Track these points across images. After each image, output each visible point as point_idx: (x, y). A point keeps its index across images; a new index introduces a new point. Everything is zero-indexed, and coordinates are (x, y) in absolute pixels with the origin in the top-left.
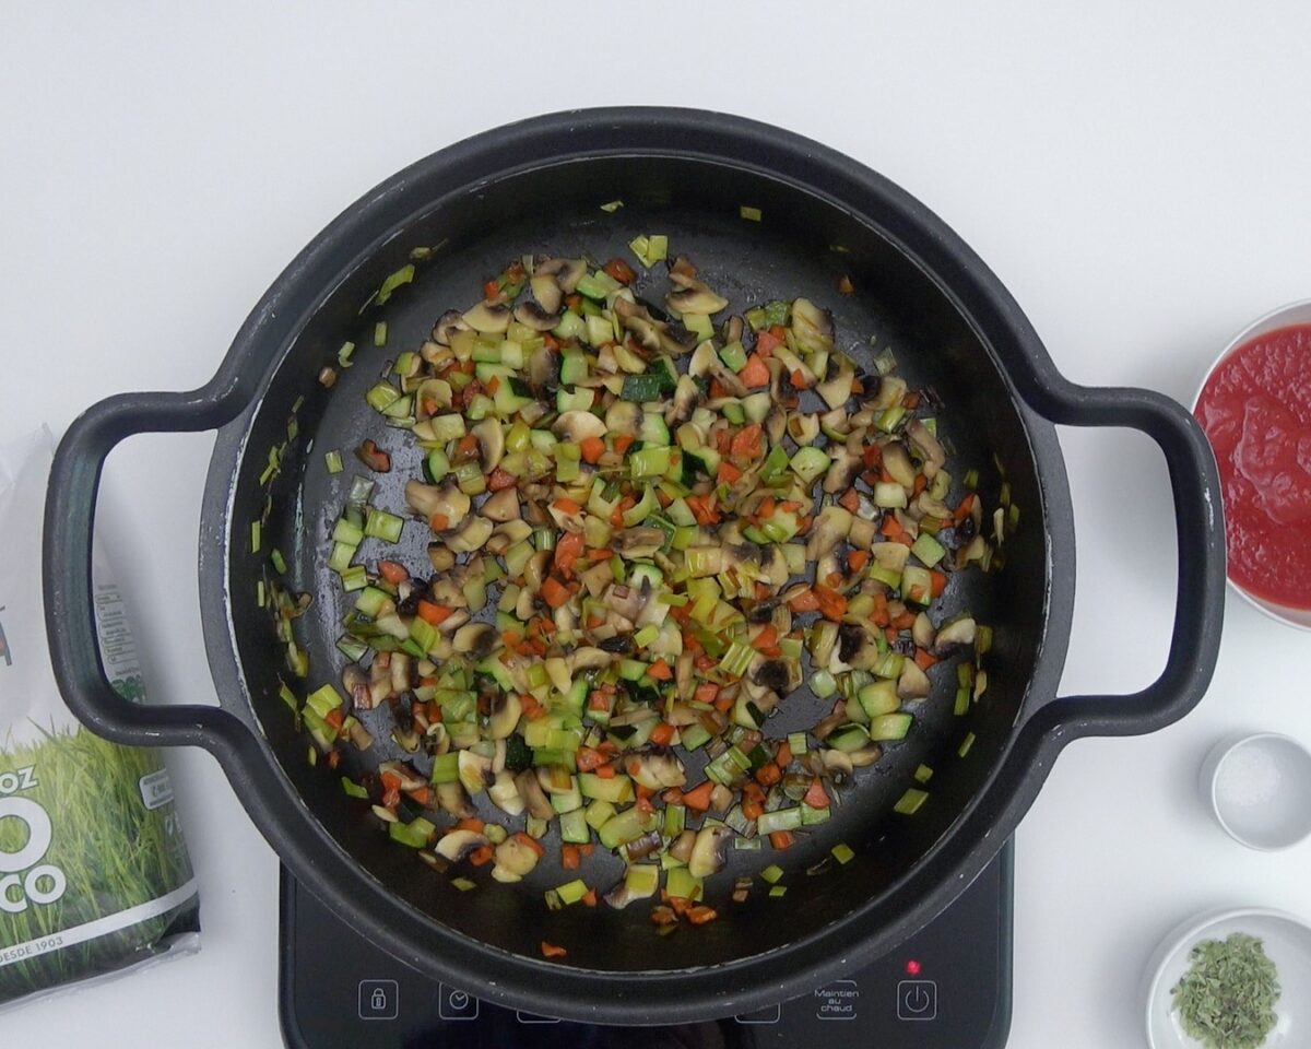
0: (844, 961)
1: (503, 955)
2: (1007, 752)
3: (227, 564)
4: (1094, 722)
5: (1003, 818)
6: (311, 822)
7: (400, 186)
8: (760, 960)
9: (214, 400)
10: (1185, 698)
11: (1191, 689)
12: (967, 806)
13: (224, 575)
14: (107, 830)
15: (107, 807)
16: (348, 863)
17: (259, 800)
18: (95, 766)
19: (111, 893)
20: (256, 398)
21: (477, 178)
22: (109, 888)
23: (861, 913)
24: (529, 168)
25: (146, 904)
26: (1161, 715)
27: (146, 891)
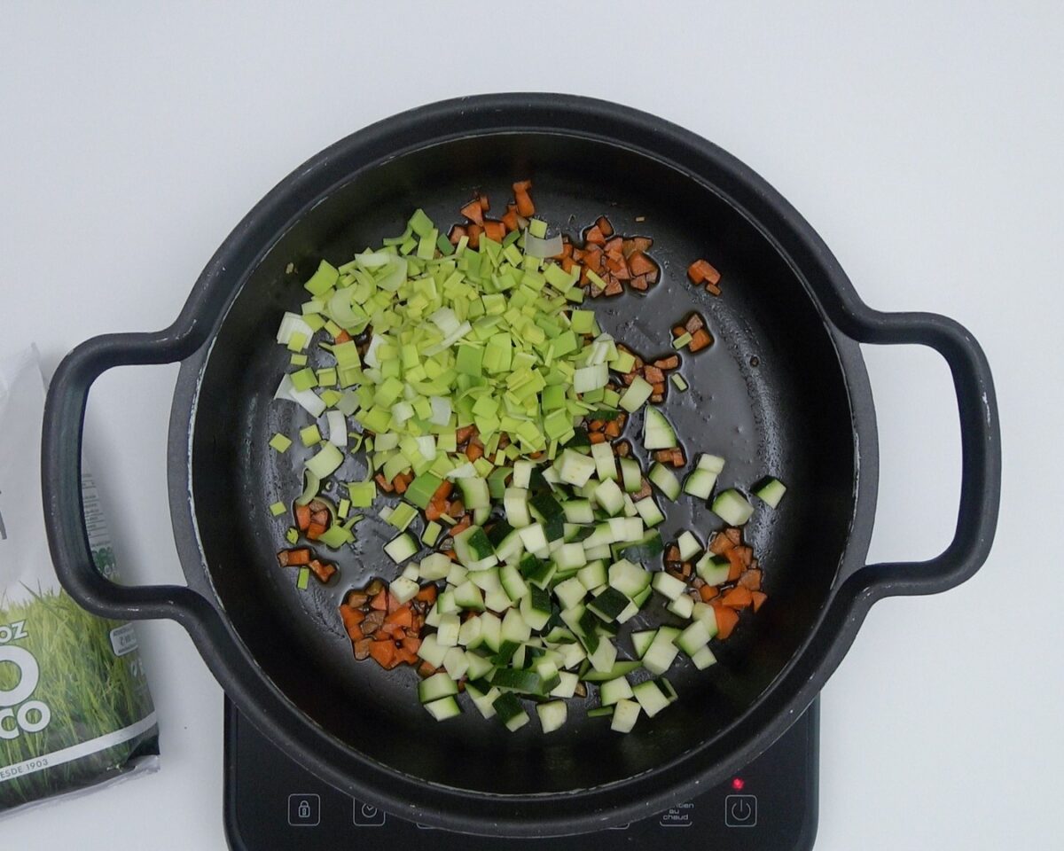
0: (697, 782)
1: (421, 783)
2: (827, 609)
3: (190, 471)
4: (896, 584)
5: (825, 662)
6: (263, 679)
7: (324, 162)
8: (628, 783)
9: (177, 338)
10: (969, 563)
11: (975, 556)
12: (794, 655)
13: (188, 480)
14: (83, 673)
15: (83, 654)
16: (293, 710)
17: (220, 661)
18: (74, 621)
19: (87, 723)
20: (211, 335)
21: (386, 154)
22: (85, 719)
23: (709, 743)
24: (429, 144)
25: (114, 733)
26: (951, 578)
27: (115, 721)
